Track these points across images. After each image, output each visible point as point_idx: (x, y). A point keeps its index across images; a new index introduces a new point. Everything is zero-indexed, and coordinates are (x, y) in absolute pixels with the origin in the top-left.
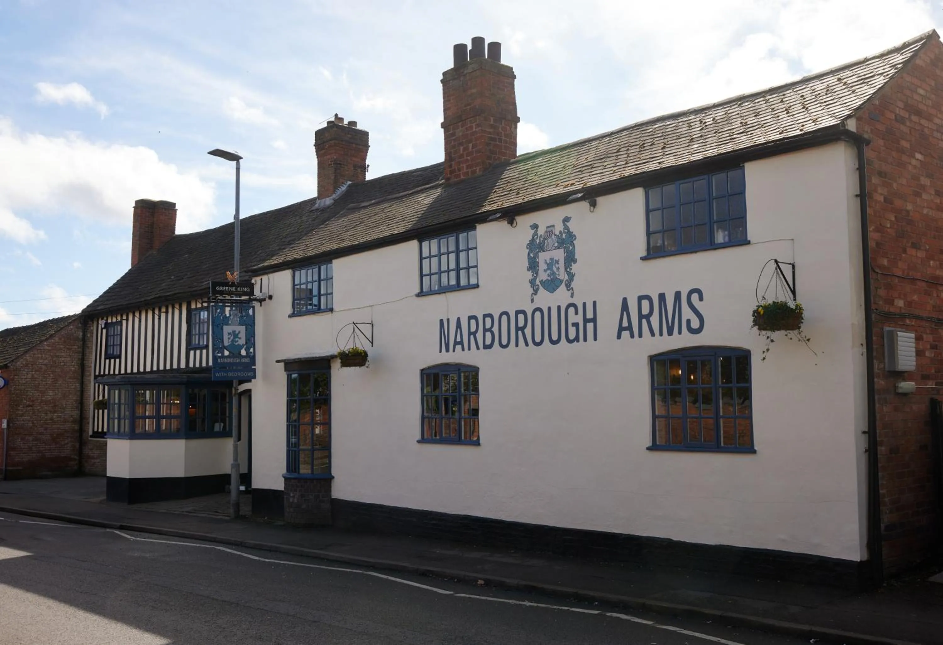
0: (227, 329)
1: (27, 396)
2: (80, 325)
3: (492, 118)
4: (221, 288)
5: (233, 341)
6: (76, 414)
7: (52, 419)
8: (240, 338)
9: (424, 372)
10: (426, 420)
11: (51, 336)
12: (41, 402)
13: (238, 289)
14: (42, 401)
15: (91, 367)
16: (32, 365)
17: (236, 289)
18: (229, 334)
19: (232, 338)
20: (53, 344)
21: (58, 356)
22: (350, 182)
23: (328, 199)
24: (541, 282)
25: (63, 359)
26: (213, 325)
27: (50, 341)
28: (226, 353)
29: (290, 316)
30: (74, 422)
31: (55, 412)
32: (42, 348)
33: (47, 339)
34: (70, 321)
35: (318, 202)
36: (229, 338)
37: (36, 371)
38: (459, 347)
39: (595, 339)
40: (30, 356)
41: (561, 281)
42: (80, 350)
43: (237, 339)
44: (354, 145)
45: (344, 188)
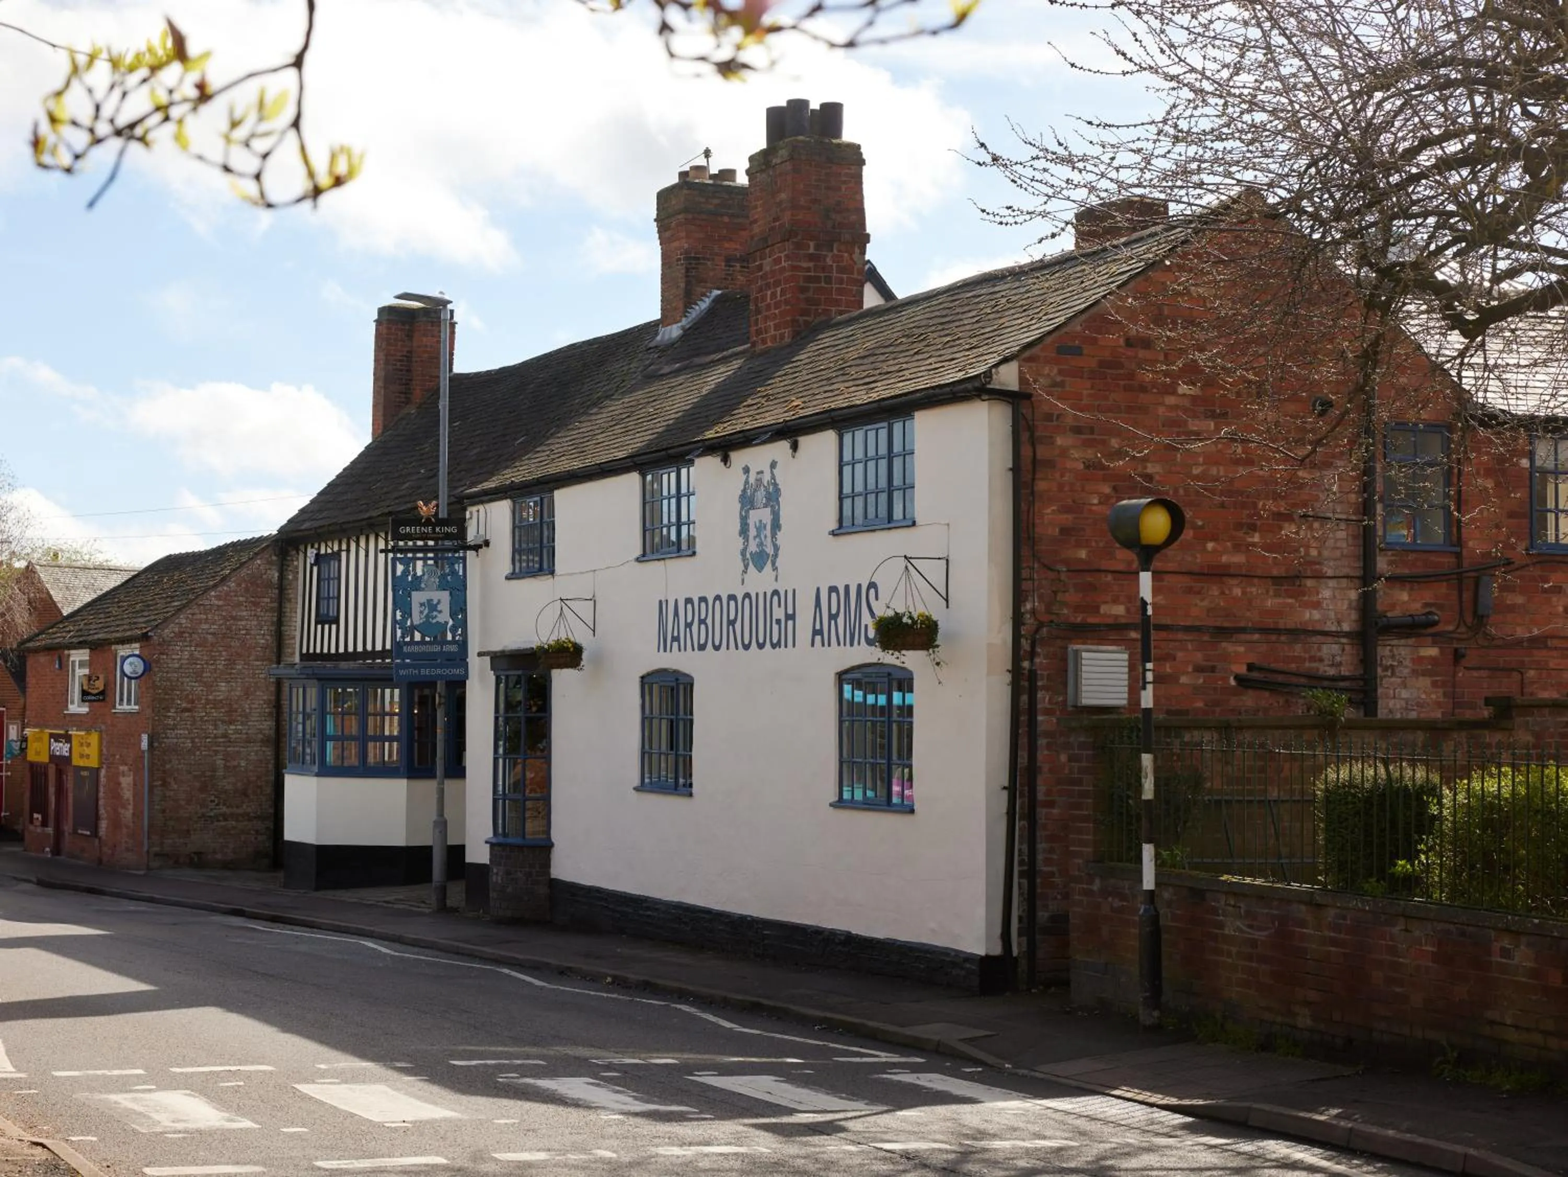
0: (417, 597)
1: (181, 691)
2: (274, 558)
3: (812, 244)
4: (408, 529)
5: (427, 616)
6: (267, 726)
7: (225, 736)
8: (440, 612)
9: (646, 680)
10: (646, 756)
11: (224, 579)
12: (207, 704)
13: (437, 529)
14: (208, 702)
15: (294, 638)
16: (191, 634)
17: (434, 529)
18: (422, 605)
19: (426, 612)
20: (227, 594)
21: (234, 618)
22: (719, 292)
23: (675, 326)
24: (751, 554)
25: (243, 623)
26: (394, 590)
27: (220, 589)
28: (418, 637)
29: (507, 578)
30: (265, 741)
31: (231, 723)
32: (207, 602)
33: (215, 586)
34: (256, 550)
35: (662, 330)
36: (421, 612)
37: (197, 646)
38: (675, 644)
39: (794, 645)
40: (187, 618)
41: (768, 555)
42: (275, 605)
43: (435, 613)
44: (726, 219)
45: (704, 305)
